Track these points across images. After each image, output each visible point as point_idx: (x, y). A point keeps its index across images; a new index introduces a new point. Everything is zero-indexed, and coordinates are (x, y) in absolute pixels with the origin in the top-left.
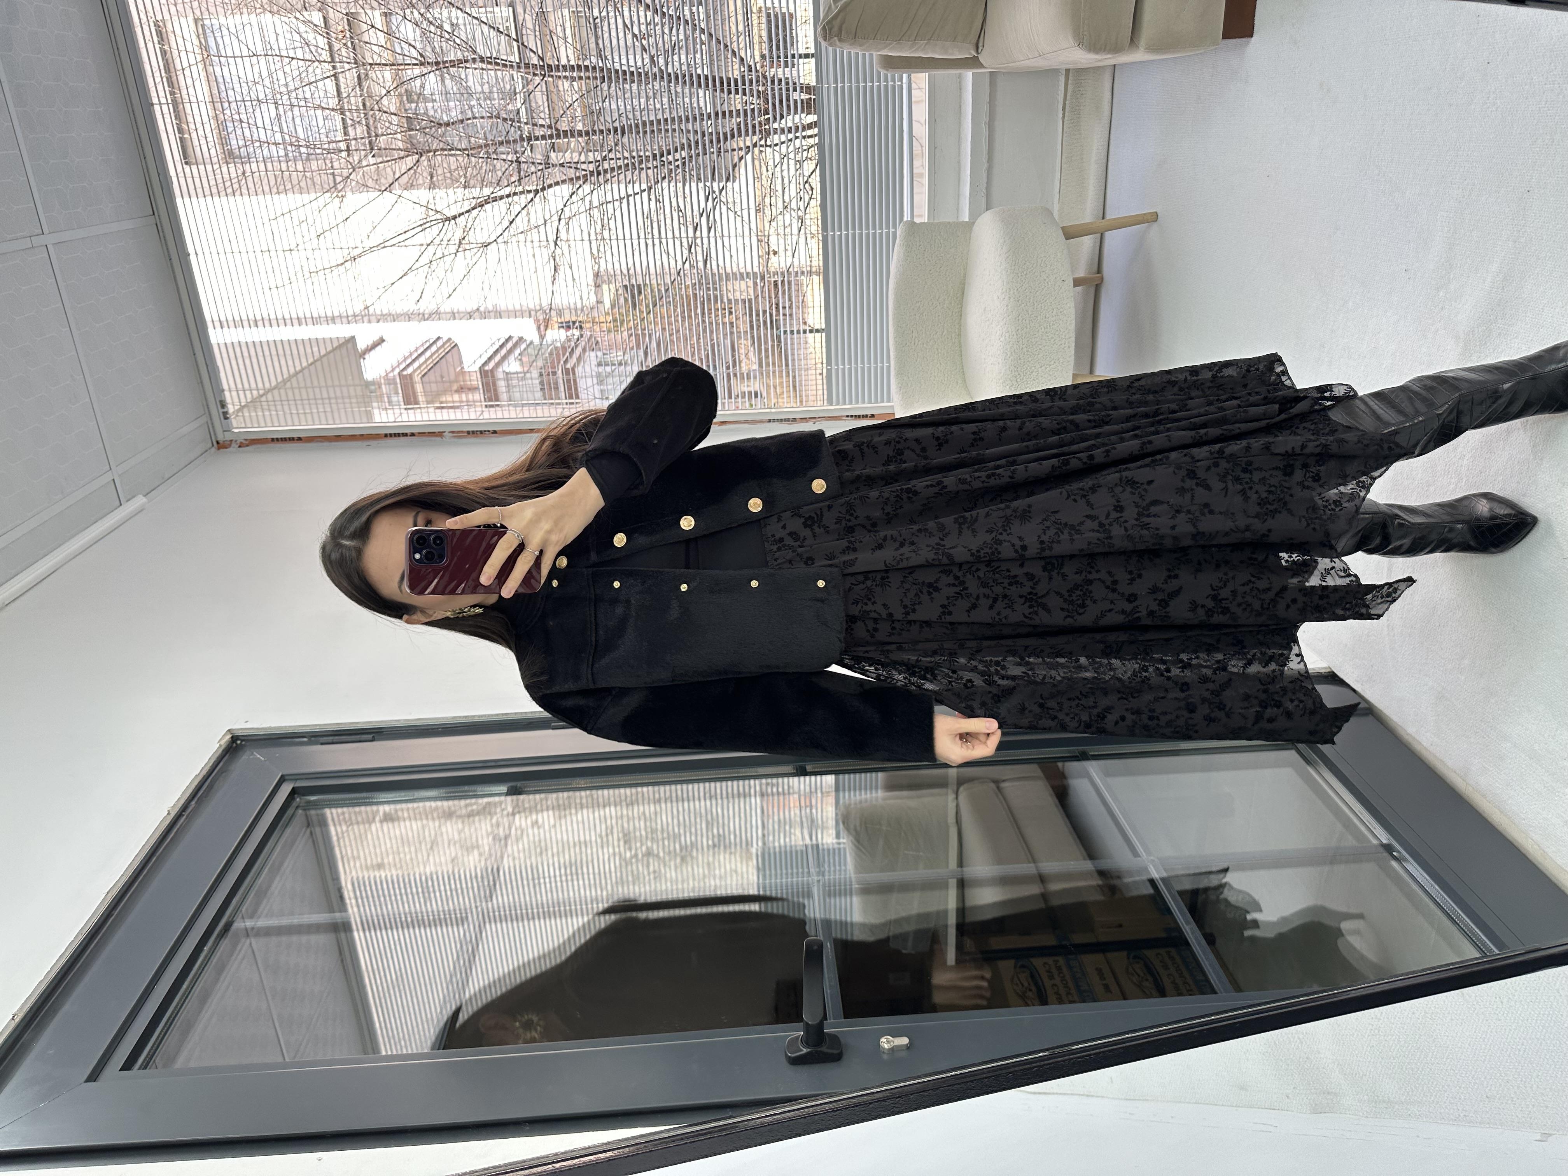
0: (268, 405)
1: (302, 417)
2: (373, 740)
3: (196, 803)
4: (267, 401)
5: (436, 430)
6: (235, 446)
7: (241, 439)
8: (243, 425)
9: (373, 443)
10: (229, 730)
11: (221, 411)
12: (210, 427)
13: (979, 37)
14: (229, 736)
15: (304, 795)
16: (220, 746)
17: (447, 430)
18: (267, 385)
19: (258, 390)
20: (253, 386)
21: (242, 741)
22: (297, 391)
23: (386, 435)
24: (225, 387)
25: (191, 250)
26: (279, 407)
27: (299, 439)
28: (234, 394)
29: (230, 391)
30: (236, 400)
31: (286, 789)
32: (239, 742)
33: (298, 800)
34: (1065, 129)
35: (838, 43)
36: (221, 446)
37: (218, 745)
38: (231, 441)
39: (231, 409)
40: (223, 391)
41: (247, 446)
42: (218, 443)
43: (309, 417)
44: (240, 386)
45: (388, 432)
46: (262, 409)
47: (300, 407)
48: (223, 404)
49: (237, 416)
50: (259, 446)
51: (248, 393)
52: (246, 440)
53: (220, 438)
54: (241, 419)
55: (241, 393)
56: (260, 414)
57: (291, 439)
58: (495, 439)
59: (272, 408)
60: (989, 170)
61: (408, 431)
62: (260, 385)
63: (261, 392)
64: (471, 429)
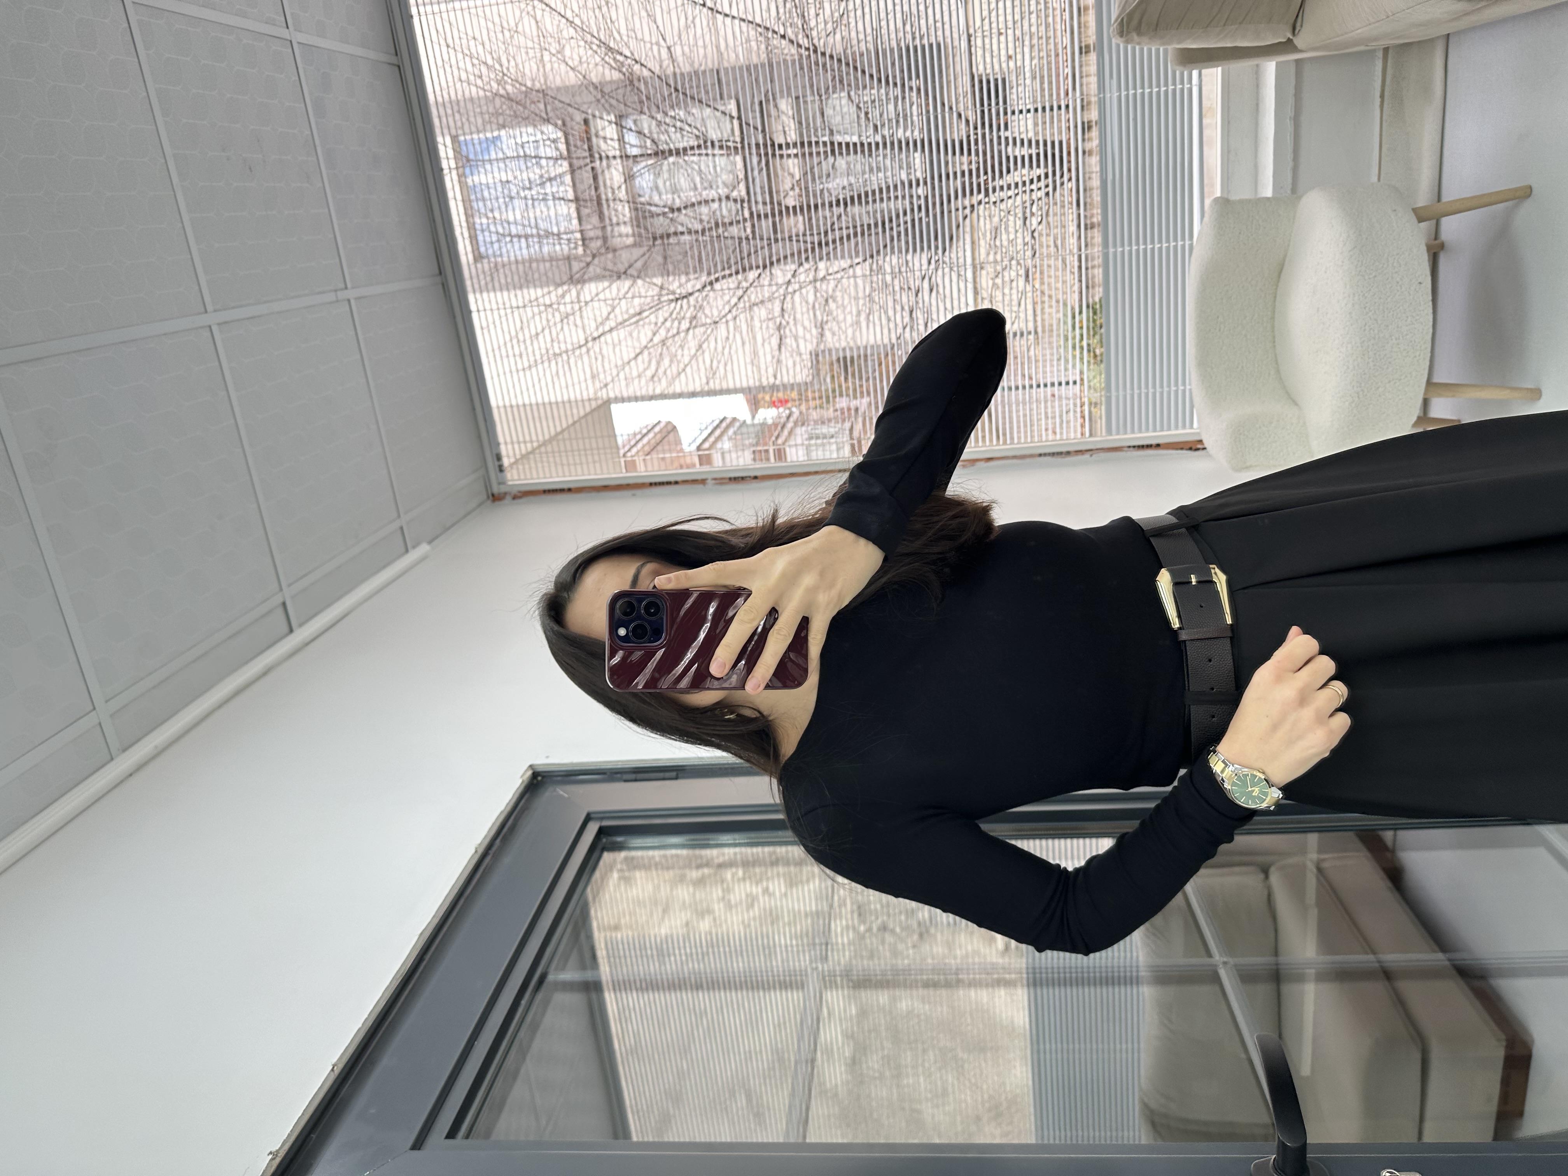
0: (541, 457)
1: (572, 468)
2: (676, 778)
3: (501, 841)
4: (540, 453)
5: (699, 477)
6: (508, 498)
7: (515, 491)
8: (516, 477)
9: (638, 492)
10: (531, 766)
11: (497, 463)
12: (487, 482)
13: (1297, 16)
14: (530, 773)
15: (610, 835)
16: (523, 781)
17: (710, 477)
18: (541, 438)
19: (531, 442)
20: (528, 438)
21: (543, 777)
22: (568, 443)
23: (651, 484)
24: (501, 439)
25: (473, 307)
26: (551, 459)
27: (570, 490)
28: (510, 447)
29: (506, 443)
30: (511, 453)
31: (592, 829)
32: (539, 778)
33: (604, 840)
34: (1384, 118)
35: (1135, 37)
36: (496, 498)
37: (520, 781)
38: (505, 494)
39: (506, 462)
40: (498, 444)
41: (520, 497)
42: (493, 495)
43: (579, 467)
44: (515, 439)
45: (653, 480)
46: (536, 461)
47: (571, 458)
48: (499, 457)
49: (512, 468)
50: (531, 498)
51: (522, 446)
52: (520, 492)
53: (496, 490)
54: (515, 472)
55: (516, 446)
56: (533, 465)
57: (562, 491)
58: (755, 484)
59: (545, 459)
60: (1295, 170)
61: (672, 479)
62: (534, 438)
63: (535, 444)
64: (733, 475)
